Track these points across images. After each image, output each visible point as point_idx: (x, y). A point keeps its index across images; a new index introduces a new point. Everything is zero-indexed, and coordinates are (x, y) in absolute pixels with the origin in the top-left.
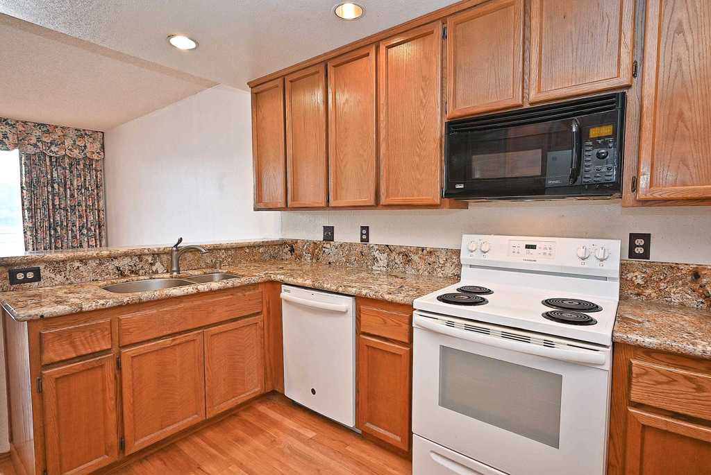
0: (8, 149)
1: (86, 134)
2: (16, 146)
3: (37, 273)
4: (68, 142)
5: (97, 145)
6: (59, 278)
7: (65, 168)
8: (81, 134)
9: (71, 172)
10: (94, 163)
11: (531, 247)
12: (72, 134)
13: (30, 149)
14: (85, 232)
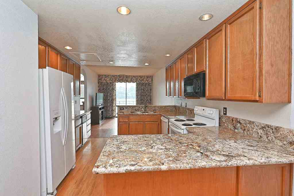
0: (134, 83)
2: (135, 82)
3: (123, 108)
4: (145, 79)
5: (151, 79)
7: (144, 86)
8: (148, 77)
9: (145, 87)
10: (150, 84)
11: (204, 110)
12: (146, 77)
13: (138, 82)
14: (147, 101)
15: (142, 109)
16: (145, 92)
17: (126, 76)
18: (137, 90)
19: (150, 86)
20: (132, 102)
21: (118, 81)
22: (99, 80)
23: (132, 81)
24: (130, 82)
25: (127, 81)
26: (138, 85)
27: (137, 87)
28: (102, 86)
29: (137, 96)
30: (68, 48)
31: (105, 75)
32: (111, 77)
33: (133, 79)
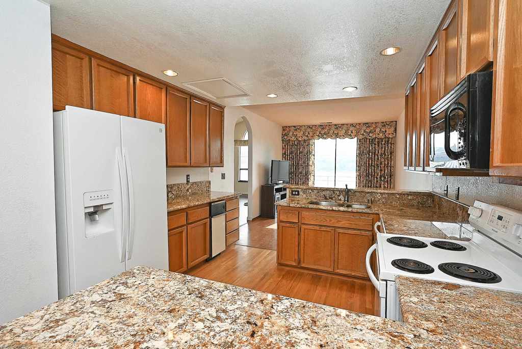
0: (353, 138)
1: (387, 124)
2: (356, 136)
3: (298, 192)
4: (378, 130)
5: (393, 129)
6: (304, 196)
7: (375, 144)
8: (384, 124)
9: (378, 146)
10: (390, 140)
11: (500, 218)
12: (380, 125)
13: (361, 137)
14: (383, 179)
15: (341, 196)
16: (378, 159)
17: (336, 125)
18: (360, 155)
19: (390, 145)
20: (348, 179)
21: (318, 136)
22: (283, 135)
23: (348, 135)
24: (344, 137)
25: (337, 136)
26: (361, 143)
27: (360, 148)
28: (289, 147)
29: (359, 166)
30: (170, 73)
31: (294, 127)
32: (305, 130)
33: (350, 132)
